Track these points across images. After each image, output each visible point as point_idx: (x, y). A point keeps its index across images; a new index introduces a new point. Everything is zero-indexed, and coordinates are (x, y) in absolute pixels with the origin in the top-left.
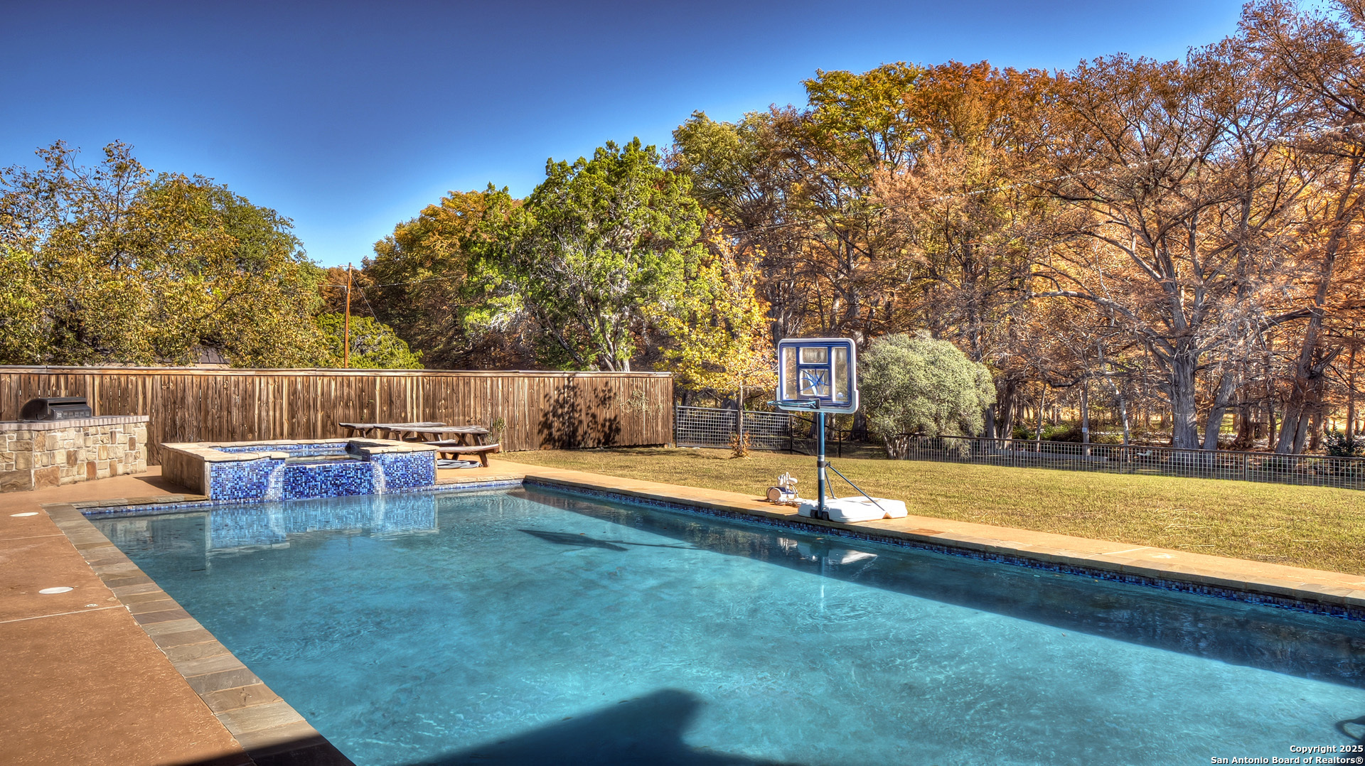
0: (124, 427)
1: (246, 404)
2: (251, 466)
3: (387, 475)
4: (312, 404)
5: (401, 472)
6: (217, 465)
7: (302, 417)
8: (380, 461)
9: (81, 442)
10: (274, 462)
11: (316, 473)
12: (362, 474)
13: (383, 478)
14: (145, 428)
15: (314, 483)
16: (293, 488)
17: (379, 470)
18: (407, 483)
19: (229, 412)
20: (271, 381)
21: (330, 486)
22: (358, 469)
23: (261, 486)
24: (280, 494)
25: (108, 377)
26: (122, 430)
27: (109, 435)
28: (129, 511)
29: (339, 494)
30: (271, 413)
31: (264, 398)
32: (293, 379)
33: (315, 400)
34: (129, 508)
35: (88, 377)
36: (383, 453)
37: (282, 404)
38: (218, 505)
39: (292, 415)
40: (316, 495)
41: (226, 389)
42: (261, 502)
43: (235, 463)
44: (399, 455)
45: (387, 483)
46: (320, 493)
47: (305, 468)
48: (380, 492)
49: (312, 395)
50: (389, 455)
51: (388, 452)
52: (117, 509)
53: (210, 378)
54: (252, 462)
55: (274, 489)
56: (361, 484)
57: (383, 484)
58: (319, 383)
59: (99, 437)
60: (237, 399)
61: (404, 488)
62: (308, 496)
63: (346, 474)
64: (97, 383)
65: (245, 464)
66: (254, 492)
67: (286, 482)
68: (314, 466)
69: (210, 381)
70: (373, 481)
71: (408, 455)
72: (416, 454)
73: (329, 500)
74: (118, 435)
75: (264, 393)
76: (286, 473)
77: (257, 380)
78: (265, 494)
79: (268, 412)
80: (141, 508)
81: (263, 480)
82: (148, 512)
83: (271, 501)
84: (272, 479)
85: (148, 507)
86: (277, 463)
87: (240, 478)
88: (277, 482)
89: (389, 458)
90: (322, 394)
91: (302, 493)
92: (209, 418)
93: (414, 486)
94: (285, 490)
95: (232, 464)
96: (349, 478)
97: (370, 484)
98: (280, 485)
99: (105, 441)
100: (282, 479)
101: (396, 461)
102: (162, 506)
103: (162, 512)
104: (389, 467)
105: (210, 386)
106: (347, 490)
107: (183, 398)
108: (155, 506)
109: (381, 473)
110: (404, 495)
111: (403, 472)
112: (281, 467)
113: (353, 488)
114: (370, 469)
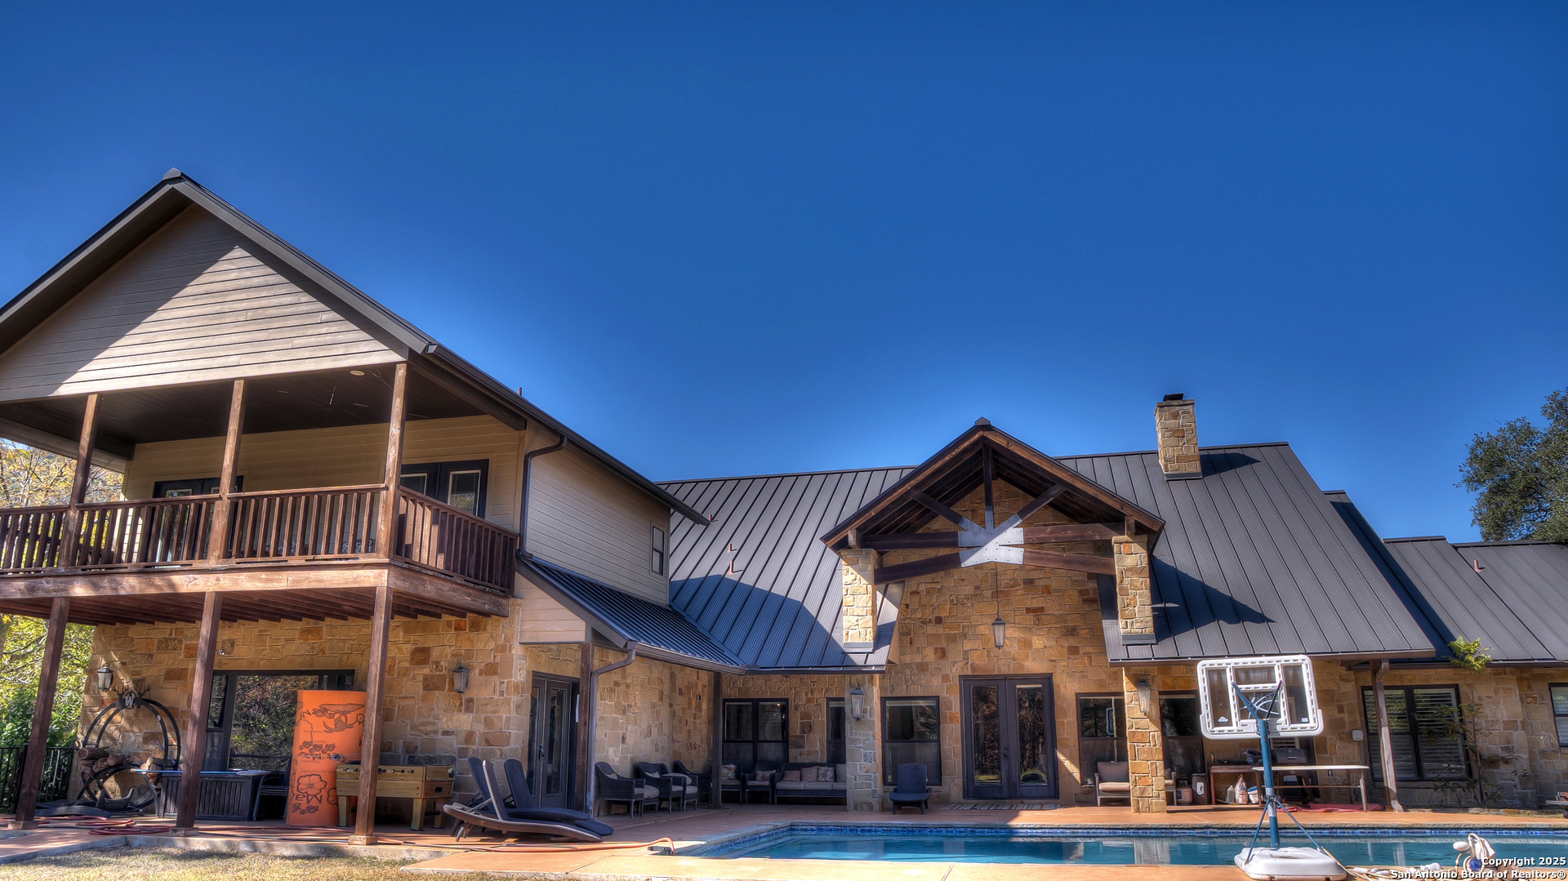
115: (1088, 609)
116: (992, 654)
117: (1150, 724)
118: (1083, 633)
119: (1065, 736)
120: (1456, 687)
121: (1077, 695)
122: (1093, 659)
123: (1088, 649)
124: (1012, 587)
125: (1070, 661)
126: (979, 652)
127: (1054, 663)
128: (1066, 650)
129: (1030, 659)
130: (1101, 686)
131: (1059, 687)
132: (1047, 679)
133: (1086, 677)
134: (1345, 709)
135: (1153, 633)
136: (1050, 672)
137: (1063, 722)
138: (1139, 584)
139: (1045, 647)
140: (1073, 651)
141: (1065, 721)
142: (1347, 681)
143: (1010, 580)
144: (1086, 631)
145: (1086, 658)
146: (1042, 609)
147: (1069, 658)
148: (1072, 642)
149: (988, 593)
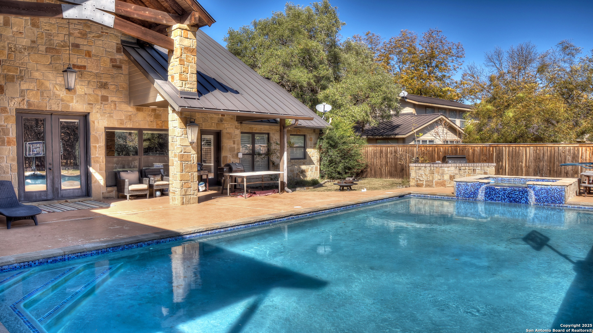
0: (481, 168)
1: (574, 160)
2: (471, 185)
3: (536, 195)
5: (544, 195)
6: (458, 183)
8: (532, 189)
9: (457, 172)
10: (481, 184)
11: (499, 191)
12: (523, 193)
13: (534, 197)
14: (494, 168)
15: (498, 195)
16: (489, 196)
17: (532, 193)
20: (588, 149)
22: (520, 191)
23: (475, 194)
24: (483, 198)
25: (511, 148)
26: (480, 169)
27: (473, 170)
28: (428, 197)
29: (511, 202)
31: (584, 157)
34: (428, 195)
35: (504, 148)
36: (534, 185)
38: (458, 199)
40: (499, 200)
41: (564, 153)
42: (475, 200)
43: (465, 183)
44: (543, 186)
45: (536, 200)
46: (501, 200)
47: (494, 188)
48: (532, 204)
50: (538, 186)
51: (537, 184)
52: (425, 195)
54: (472, 183)
55: (481, 195)
56: (522, 198)
57: (534, 200)
59: (467, 171)
60: (569, 157)
61: (546, 204)
62: (495, 200)
63: (514, 193)
64: (507, 150)
65: (469, 184)
67: (486, 193)
68: (499, 187)
69: (556, 149)
70: (528, 198)
71: (549, 187)
72: (553, 187)
73: (506, 203)
74: (477, 171)
76: (486, 189)
77: (580, 149)
78: (477, 197)
80: (432, 196)
82: (434, 198)
83: (479, 200)
84: (480, 191)
85: (434, 196)
86: (482, 185)
87: (467, 189)
88: (482, 193)
89: (538, 188)
91: (492, 199)
92: (556, 166)
93: (552, 203)
94: (485, 197)
95: (464, 183)
96: (515, 194)
97: (527, 199)
98: (483, 194)
99: (470, 172)
100: (484, 192)
101: (541, 189)
102: (439, 197)
103: (439, 199)
104: (537, 192)
105: (556, 151)
106: (514, 200)
107: (543, 157)
108: (436, 196)
109: (533, 194)
110: (545, 207)
111: (546, 195)
112: (484, 186)
113: (517, 200)
114: (527, 192)
115: (115, 72)
116: (45, 95)
117: (192, 149)
118: (112, 87)
119: (97, 155)
120: (268, 134)
121: (106, 128)
122: (117, 105)
123: (114, 99)
124: (63, 46)
125: (102, 105)
126: (34, 92)
127: (91, 106)
128: (100, 98)
129: (74, 101)
130: (121, 123)
131: (94, 122)
132: (85, 117)
133: (112, 117)
134: (236, 142)
135: (196, 92)
136: (88, 111)
137: (96, 146)
138: (191, 59)
139: (86, 94)
140: (105, 99)
141: (97, 145)
142: (237, 128)
143: (61, 41)
144: (113, 86)
145: (113, 104)
146: (84, 67)
147: (102, 103)
148: (104, 92)
149: (42, 48)
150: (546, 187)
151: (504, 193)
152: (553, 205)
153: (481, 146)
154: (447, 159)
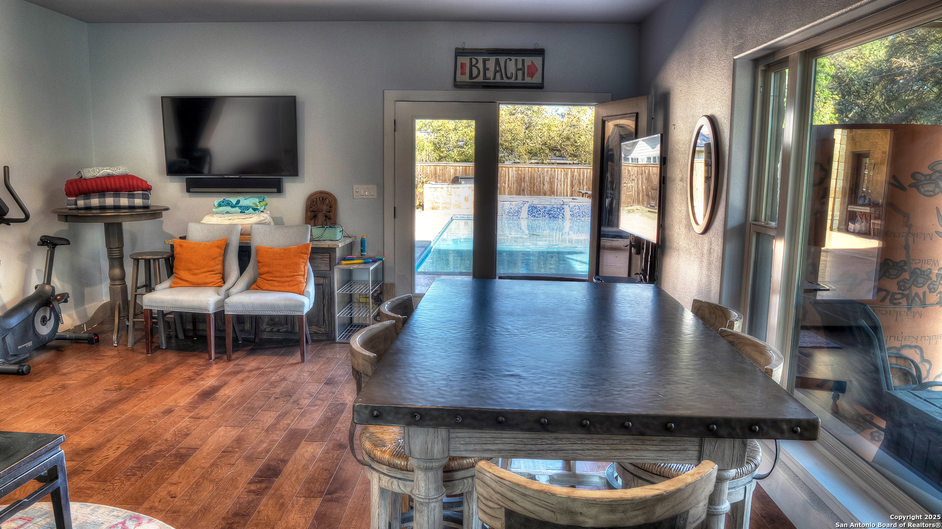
1: (551, 183)
2: (516, 204)
3: (571, 211)
4: (581, 182)
6: (503, 202)
7: (576, 188)
8: (568, 205)
11: (541, 208)
12: (560, 210)
13: (569, 213)
15: (540, 212)
16: (531, 214)
17: (567, 209)
18: (580, 216)
19: (544, 185)
20: (563, 170)
21: (546, 214)
22: (558, 208)
23: (519, 212)
24: (526, 216)
29: (550, 218)
30: (562, 185)
31: (559, 178)
32: (573, 170)
33: (583, 180)
36: (569, 202)
37: (567, 182)
39: (572, 186)
40: (540, 217)
41: (543, 174)
42: (519, 218)
43: (509, 202)
44: (576, 203)
45: (571, 215)
46: (542, 217)
47: (536, 206)
49: (582, 177)
51: (572, 202)
53: (536, 169)
55: (524, 213)
56: (559, 214)
57: (569, 215)
58: (585, 172)
60: (547, 178)
61: (578, 218)
62: (537, 217)
63: (553, 209)
65: (513, 203)
66: (516, 214)
67: (529, 211)
68: (540, 206)
70: (565, 213)
71: (580, 204)
72: (584, 203)
75: (559, 176)
76: (529, 207)
77: (557, 170)
78: (521, 215)
79: (561, 185)
81: (520, 210)
83: (523, 218)
86: (525, 203)
87: (511, 208)
88: (525, 209)
89: (572, 204)
90: (587, 178)
91: (535, 216)
92: (535, 186)
93: (583, 217)
94: (528, 214)
96: (554, 211)
97: (563, 215)
98: (526, 212)
100: (527, 208)
101: (575, 206)
104: (572, 208)
106: (553, 216)
107: (524, 178)
110: (578, 220)
111: (578, 211)
112: (527, 205)
113: (556, 216)
114: (563, 209)
150: (578, 203)
151: (545, 211)
152: (583, 219)
153: (464, 165)
154: (460, 180)
